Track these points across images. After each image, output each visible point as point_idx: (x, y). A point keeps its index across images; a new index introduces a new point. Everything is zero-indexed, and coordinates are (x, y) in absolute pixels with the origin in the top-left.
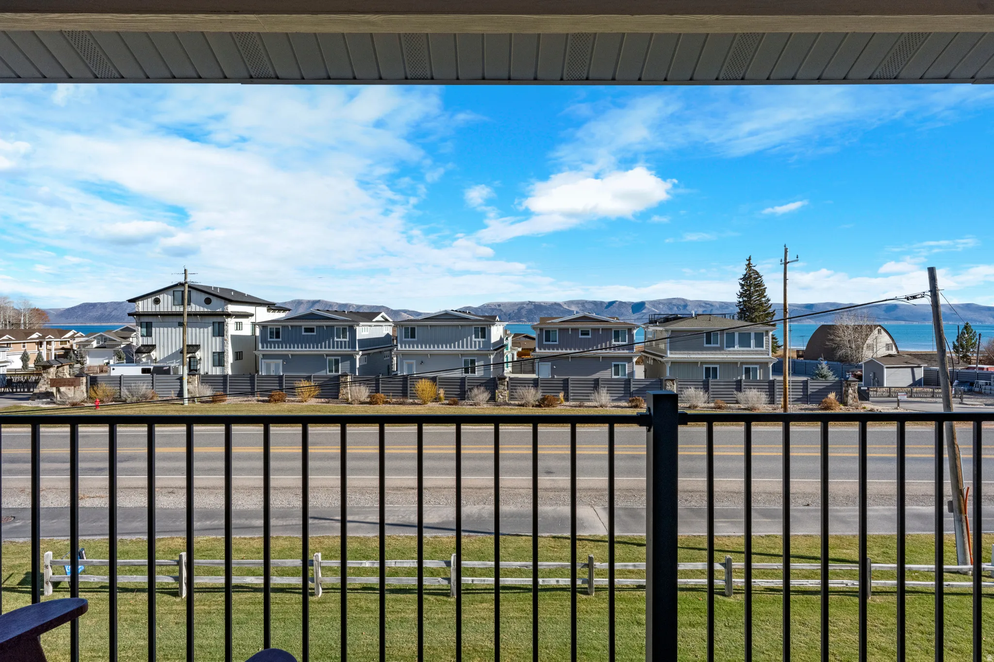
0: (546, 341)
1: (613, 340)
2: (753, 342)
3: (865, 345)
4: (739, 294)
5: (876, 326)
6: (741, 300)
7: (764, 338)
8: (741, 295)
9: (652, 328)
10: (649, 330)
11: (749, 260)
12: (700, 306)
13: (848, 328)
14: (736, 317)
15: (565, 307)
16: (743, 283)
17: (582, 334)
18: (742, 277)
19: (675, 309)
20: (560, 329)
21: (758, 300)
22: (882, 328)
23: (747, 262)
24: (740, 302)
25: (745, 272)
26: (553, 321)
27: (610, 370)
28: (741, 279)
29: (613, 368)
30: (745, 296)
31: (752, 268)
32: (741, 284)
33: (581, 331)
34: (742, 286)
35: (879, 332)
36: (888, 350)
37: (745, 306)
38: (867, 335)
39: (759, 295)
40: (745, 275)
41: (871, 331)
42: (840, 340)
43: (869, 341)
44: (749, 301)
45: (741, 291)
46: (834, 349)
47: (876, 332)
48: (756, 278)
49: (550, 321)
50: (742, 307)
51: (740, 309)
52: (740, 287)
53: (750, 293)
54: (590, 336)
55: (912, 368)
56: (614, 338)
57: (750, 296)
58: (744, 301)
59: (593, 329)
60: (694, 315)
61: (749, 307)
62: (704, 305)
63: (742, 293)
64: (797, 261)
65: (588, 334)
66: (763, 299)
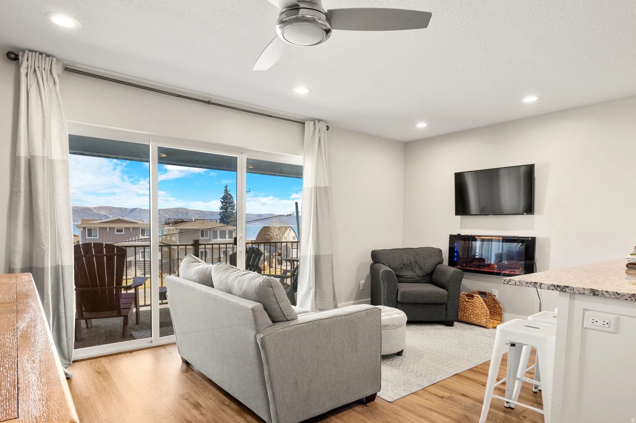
0: (88, 236)
1: (141, 235)
2: (227, 236)
3: (284, 237)
4: (220, 207)
5: (288, 227)
6: (221, 211)
7: (234, 233)
8: (222, 208)
9: (166, 228)
11: (226, 187)
12: (197, 214)
13: (276, 228)
14: (218, 221)
15: (95, 211)
16: (223, 201)
17: (117, 232)
18: (222, 197)
19: (181, 215)
20: (100, 228)
21: (231, 211)
22: (291, 228)
23: (225, 189)
24: (221, 212)
26: (94, 222)
27: (139, 255)
29: (141, 254)
30: (224, 209)
31: (228, 192)
32: (221, 201)
34: (222, 202)
35: (290, 230)
36: (294, 239)
37: (224, 215)
38: (284, 232)
39: (232, 209)
40: (224, 196)
41: (286, 230)
42: (272, 235)
43: (285, 235)
44: (226, 212)
45: (222, 206)
46: (270, 239)
47: (288, 230)
48: (230, 199)
49: (91, 222)
50: (222, 215)
51: (221, 216)
52: (221, 203)
53: (226, 207)
54: (123, 233)
57: (226, 209)
58: (223, 212)
59: (125, 228)
60: (193, 220)
61: (226, 215)
62: (199, 213)
63: (222, 207)
65: (122, 231)
66: (234, 211)
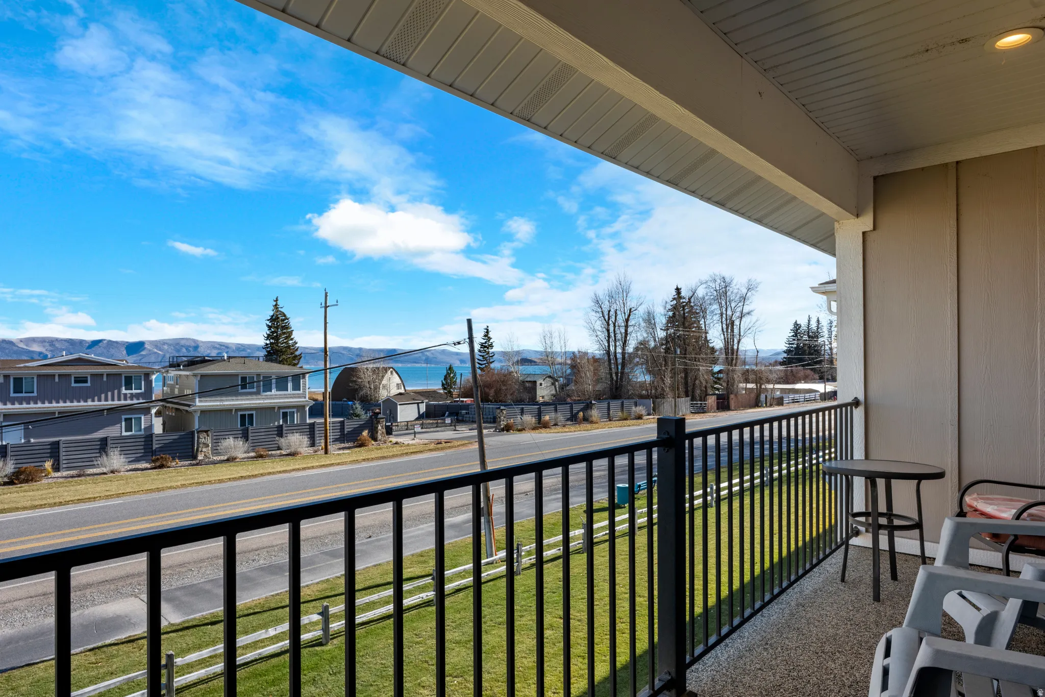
0: (15, 392)
1: (124, 388)
2: (290, 385)
3: (381, 386)
4: (266, 336)
5: (390, 368)
6: (268, 342)
7: (301, 381)
8: (268, 337)
9: (173, 373)
10: (169, 375)
11: (276, 300)
12: (215, 348)
13: (368, 370)
14: (261, 359)
15: (22, 345)
16: (270, 324)
17: (76, 382)
18: (269, 318)
19: (184, 350)
20: (39, 376)
21: (285, 343)
22: (394, 370)
23: (275, 303)
24: (267, 344)
25: (272, 313)
26: (27, 364)
27: (119, 425)
28: (268, 320)
29: (123, 423)
30: (272, 338)
31: (280, 309)
32: (268, 326)
33: (75, 378)
34: (270, 327)
35: (391, 373)
36: (398, 389)
37: (272, 348)
38: (383, 377)
39: (287, 338)
40: (272, 316)
41: (386, 372)
42: (362, 382)
43: (384, 382)
44: (277, 343)
45: (268, 333)
46: (356, 390)
47: (389, 372)
48: (283, 320)
49: (22, 365)
50: (268, 349)
51: (267, 351)
52: (267, 328)
53: (277, 335)
54: (89, 384)
55: (418, 404)
56: (125, 386)
57: (277, 338)
58: (271, 343)
59: (93, 375)
60: (226, 358)
61: (276, 350)
62: (218, 346)
63: (269, 335)
64: (337, 305)
65: (86, 382)
66: (291, 342)
